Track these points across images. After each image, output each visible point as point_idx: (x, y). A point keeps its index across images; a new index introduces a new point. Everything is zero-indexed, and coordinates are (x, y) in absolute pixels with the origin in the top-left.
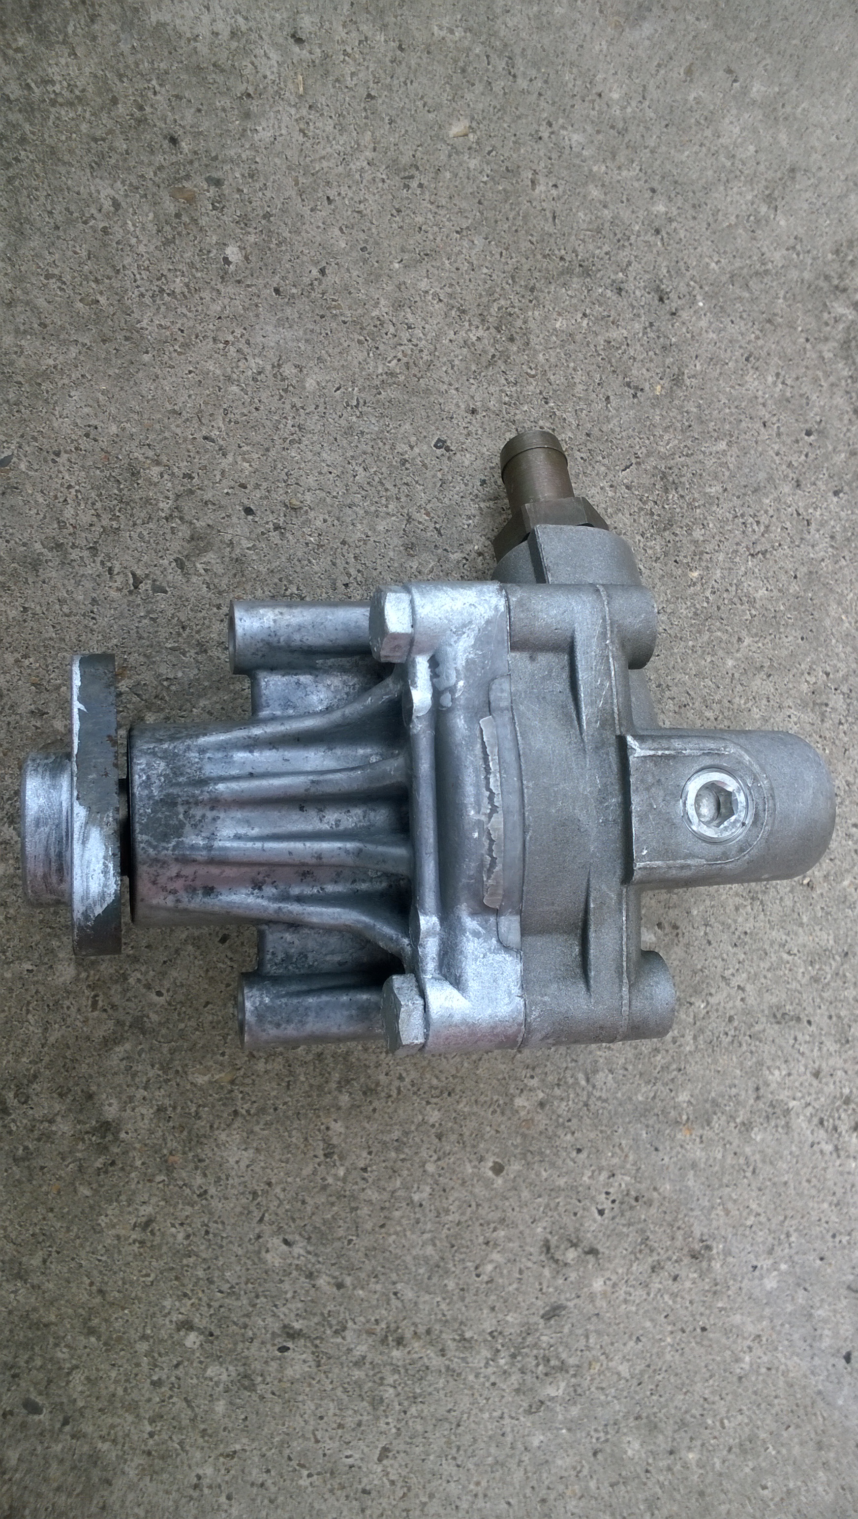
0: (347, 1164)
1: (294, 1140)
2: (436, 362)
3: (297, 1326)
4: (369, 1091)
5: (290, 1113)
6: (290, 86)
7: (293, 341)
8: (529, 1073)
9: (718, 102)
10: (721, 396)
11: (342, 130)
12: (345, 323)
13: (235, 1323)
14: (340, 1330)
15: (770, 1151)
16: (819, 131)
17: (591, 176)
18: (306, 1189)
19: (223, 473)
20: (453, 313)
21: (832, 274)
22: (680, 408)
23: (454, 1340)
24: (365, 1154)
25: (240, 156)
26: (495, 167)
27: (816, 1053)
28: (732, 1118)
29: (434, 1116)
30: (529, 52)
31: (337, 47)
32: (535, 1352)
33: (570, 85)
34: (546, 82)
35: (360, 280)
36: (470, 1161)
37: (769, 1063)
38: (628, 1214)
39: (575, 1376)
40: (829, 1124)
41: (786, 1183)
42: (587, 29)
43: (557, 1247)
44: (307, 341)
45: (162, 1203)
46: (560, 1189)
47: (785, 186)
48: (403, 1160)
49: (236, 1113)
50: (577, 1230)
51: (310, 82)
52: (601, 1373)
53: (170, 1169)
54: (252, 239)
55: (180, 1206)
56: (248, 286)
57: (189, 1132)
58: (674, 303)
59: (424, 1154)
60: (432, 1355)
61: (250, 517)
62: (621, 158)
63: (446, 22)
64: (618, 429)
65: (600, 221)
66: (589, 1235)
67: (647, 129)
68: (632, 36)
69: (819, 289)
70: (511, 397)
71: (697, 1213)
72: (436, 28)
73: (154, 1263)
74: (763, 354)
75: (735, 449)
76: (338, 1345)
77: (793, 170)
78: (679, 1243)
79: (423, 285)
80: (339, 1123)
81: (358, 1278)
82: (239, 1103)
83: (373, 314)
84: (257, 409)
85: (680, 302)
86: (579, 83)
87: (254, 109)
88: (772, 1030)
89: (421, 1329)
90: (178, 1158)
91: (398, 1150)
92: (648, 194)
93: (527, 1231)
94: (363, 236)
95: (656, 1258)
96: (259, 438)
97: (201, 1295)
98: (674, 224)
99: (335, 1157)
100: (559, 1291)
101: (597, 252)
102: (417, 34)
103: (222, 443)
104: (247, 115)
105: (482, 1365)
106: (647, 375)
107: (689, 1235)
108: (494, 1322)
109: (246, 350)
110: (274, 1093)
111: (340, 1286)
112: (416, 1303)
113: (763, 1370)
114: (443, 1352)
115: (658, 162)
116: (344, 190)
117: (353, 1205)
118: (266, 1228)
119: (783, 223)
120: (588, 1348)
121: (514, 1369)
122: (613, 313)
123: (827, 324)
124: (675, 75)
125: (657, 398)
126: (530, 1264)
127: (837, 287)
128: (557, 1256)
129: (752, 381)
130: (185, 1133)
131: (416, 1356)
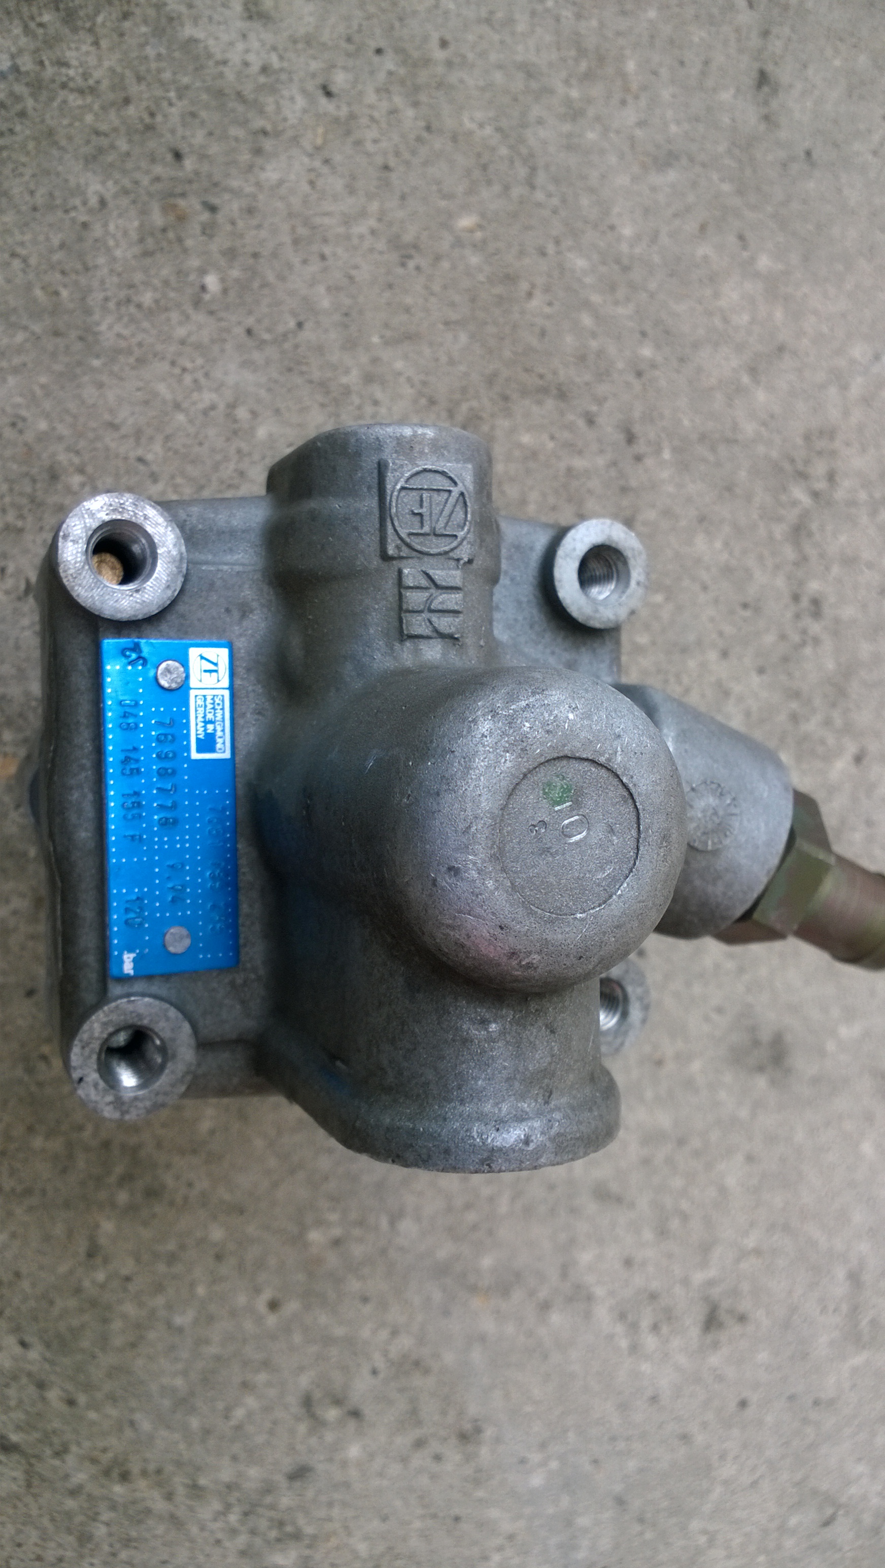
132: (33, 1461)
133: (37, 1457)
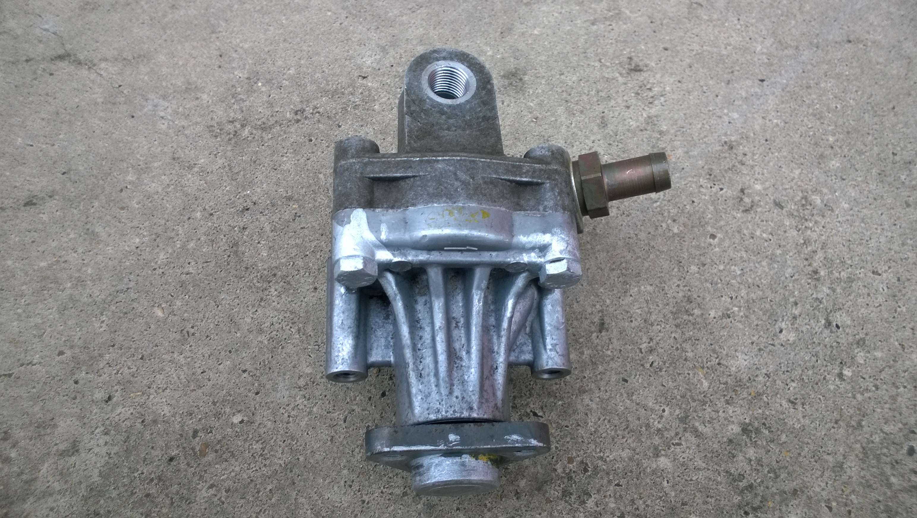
132: (829, 311)
133: (826, 309)
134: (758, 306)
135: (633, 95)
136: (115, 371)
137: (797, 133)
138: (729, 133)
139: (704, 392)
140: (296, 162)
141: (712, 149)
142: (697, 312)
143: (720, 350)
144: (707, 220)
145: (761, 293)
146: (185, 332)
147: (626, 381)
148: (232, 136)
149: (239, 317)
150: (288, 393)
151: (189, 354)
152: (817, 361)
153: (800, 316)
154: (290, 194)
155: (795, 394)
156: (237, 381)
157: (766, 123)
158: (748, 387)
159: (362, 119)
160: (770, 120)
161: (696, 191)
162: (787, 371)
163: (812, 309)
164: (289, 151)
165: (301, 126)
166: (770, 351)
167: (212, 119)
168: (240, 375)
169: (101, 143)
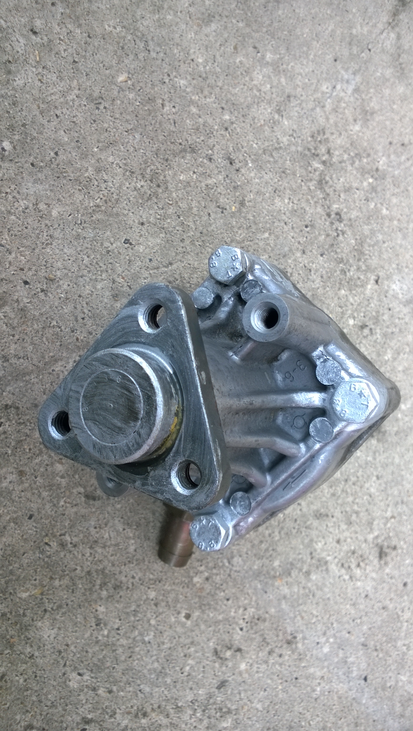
0: (108, 627)
1: (79, 620)
2: (121, 199)
3: (90, 716)
4: (117, 587)
5: (75, 606)
6: (31, 56)
7: (43, 190)
8: (199, 563)
9: (251, 63)
10: (264, 211)
11: (61, 79)
12: (70, 180)
13: (56, 721)
14: (113, 715)
15: (320, 584)
16: (300, 77)
17: (192, 102)
18: (88, 645)
19: (10, 263)
20: (128, 173)
21: (311, 147)
22: (245, 218)
23: (173, 708)
24: (117, 621)
25: (7, 94)
26: (143, 98)
27: (337, 531)
28: (300, 570)
29: (152, 594)
30: (155, 38)
31: (56, 36)
32: (215, 706)
33: (178, 55)
34: (165, 54)
35: (77, 158)
36: (173, 615)
37: (315, 539)
38: (255, 628)
39: (235, 714)
40: (346, 565)
41: (329, 599)
42: (184, 27)
43: (221, 651)
44: (51, 190)
45: (9, 665)
46: (220, 621)
47: (286, 105)
48: (138, 621)
49: (45, 611)
50: (230, 640)
51: (42, 54)
52: (248, 710)
53: (12, 646)
54: (17, 137)
55: (19, 665)
56: (17, 162)
57: (21, 625)
58: (238, 165)
59: (149, 615)
60: (162, 718)
61: (27, 286)
62: (206, 93)
63: (111, 23)
64: (215, 230)
65: (198, 124)
66: (236, 642)
67: (217, 77)
68: (207, 30)
69: (306, 155)
70: (161, 215)
71: (288, 621)
72: (107, 27)
73: (8, 697)
74: (282, 188)
75: (273, 237)
76: (112, 723)
77: (289, 97)
78: (281, 638)
79: (111, 159)
80: (103, 607)
81: (120, 686)
82: (47, 604)
83: (86, 175)
84: (26, 228)
85: (240, 164)
86: (182, 54)
87: (13, 69)
88: (316, 523)
89: (156, 706)
90: (15, 640)
91: (135, 615)
92: (220, 110)
93: (205, 646)
94: (76, 135)
95: (270, 647)
96: (29, 243)
97: (36, 709)
98: (234, 125)
99: (102, 625)
100: (224, 673)
101: (198, 140)
102: (97, 29)
103: (8, 247)
104: (9, 72)
105: (188, 718)
106: (228, 201)
107: (285, 633)
108: (193, 695)
109: (18, 196)
110: (65, 596)
111: (110, 692)
112: (151, 694)
113: (327, 693)
114: (168, 716)
115: (224, 94)
116: (64, 111)
117: (114, 648)
118: (68, 669)
119: (286, 123)
120: (241, 699)
121: (205, 717)
122: (208, 171)
123: (310, 172)
124: (229, 50)
125: (233, 213)
126: (208, 663)
127: (314, 154)
128: (222, 656)
129: (278, 202)
130: (18, 625)
131: (154, 720)
134: (108, 654)
135: (353, 548)
136: (62, 38)
137: (304, 709)
138: (306, 641)
139: (15, 593)
140: (283, 212)
141: (288, 623)
142: (104, 593)
143: (60, 613)
144: (207, 612)
145: (123, 658)
146: (100, 100)
147: (30, 517)
148: (313, 151)
149: (114, 151)
150: (32, 193)
151: (76, 103)
152: (47, 706)
153: (97, 694)
154: (247, 204)
155: (12, 681)
156: (46, 147)
157: (316, 679)
158: (19, 636)
159: (329, 277)
160: (319, 684)
161: (240, 604)
162: (36, 676)
163: (104, 707)
164: (295, 206)
165: (323, 218)
166: (58, 662)
167: (332, 134)
168: (53, 149)
169: (307, 30)
